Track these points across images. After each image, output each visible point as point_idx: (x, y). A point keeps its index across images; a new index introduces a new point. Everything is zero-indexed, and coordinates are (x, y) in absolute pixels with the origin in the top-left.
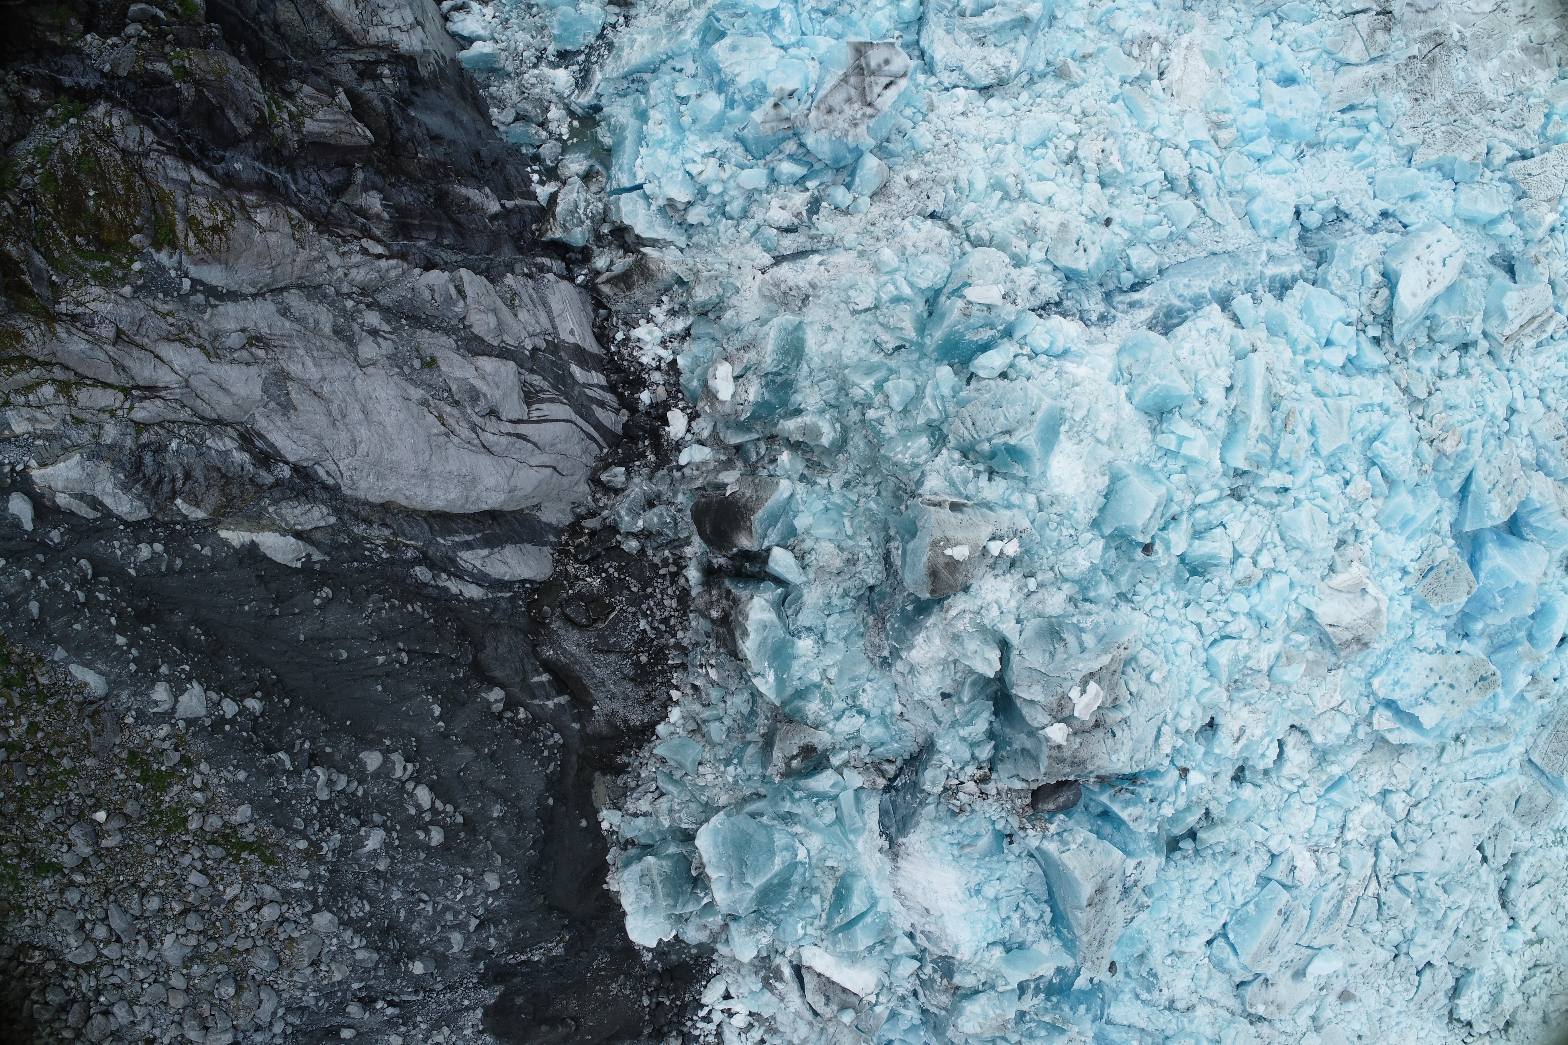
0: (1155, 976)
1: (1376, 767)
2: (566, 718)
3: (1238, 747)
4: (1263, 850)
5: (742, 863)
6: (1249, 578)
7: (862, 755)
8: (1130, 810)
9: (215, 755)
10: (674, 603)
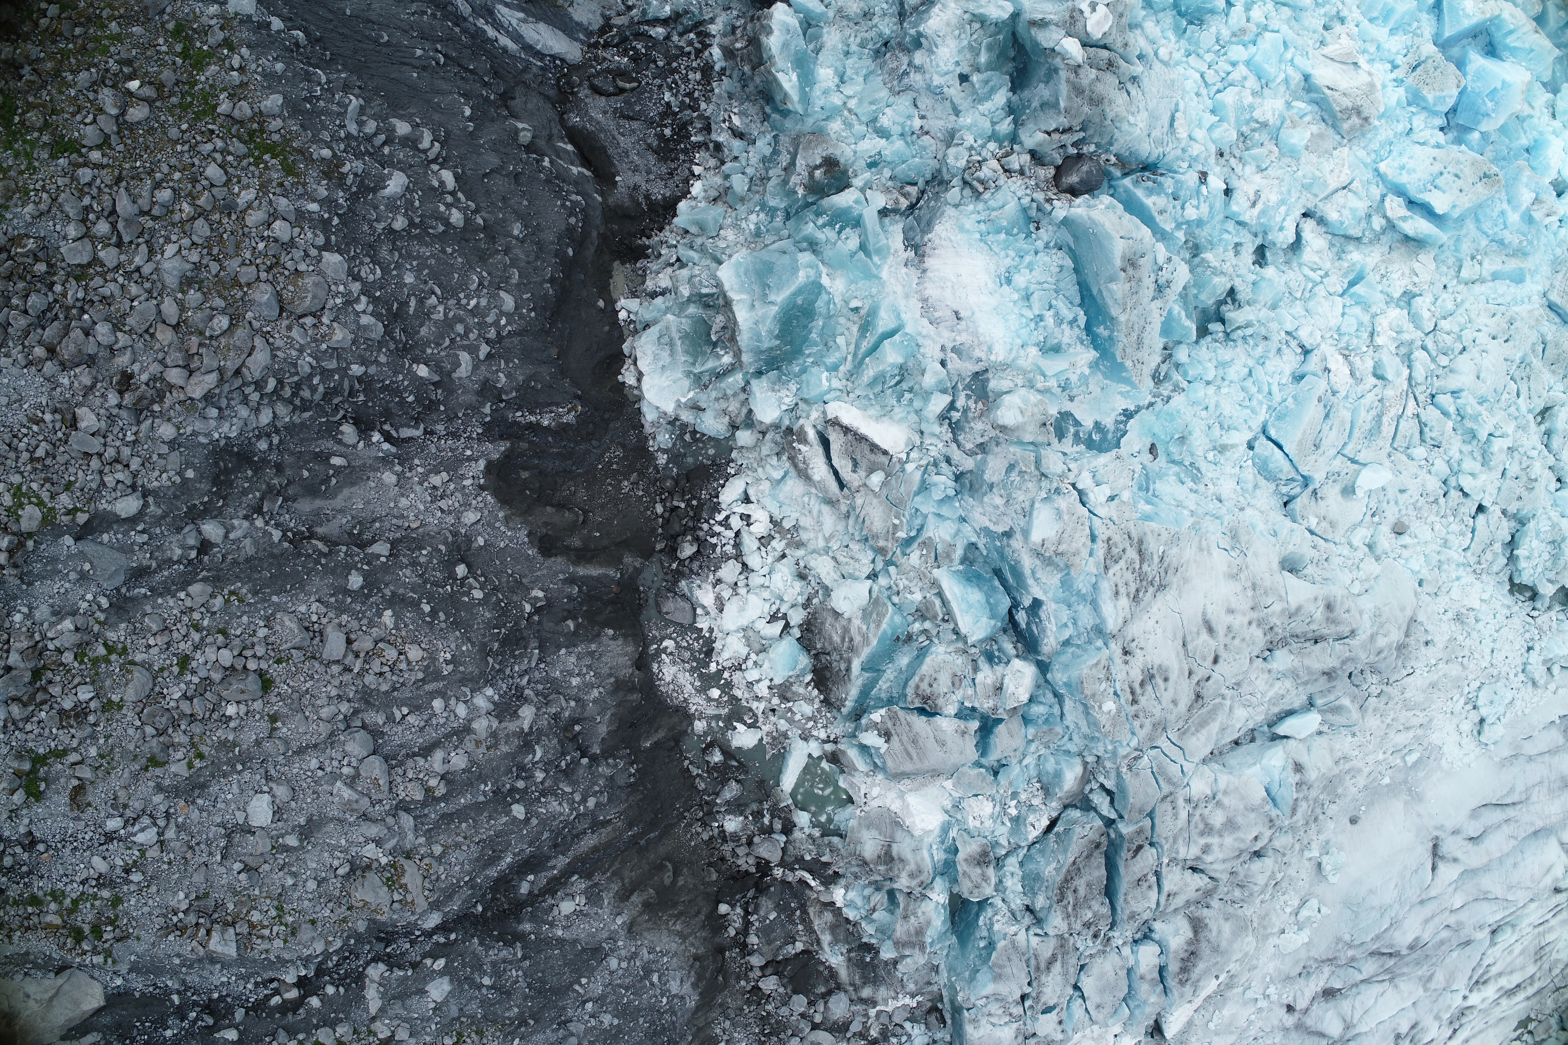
0: (1198, 470)
1: (1396, 266)
2: (589, 187)
3: (1256, 211)
4: (1294, 344)
5: (765, 286)
6: (1243, 31)
7: (883, 180)
8: (1154, 198)
9: (257, 45)
10: (698, 76)
